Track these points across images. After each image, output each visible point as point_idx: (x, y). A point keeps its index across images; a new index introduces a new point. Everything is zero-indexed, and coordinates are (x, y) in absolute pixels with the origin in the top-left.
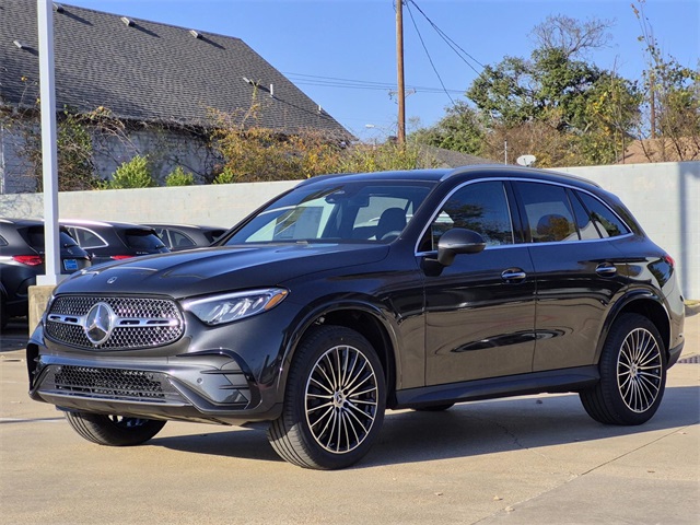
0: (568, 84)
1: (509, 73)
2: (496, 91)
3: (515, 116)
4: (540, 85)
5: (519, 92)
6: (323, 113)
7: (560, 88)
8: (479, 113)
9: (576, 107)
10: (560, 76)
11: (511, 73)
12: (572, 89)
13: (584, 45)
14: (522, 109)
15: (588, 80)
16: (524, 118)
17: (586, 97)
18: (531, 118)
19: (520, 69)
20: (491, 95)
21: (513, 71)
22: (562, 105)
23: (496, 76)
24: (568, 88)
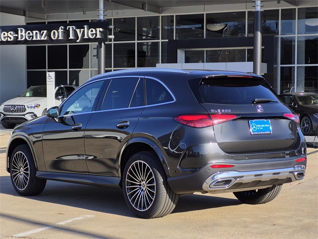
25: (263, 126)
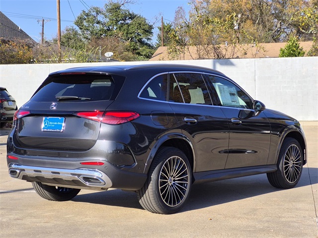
0: (120, 20)
1: (93, 13)
2: (88, 21)
3: (96, 33)
4: (108, 20)
5: (98, 22)
6: (21, 30)
7: (117, 21)
8: (79, 32)
9: (124, 30)
10: (117, 16)
11: (94, 14)
12: (122, 22)
13: (127, 2)
14: (100, 31)
15: (130, 18)
16: (101, 35)
17: (129, 26)
18: (104, 34)
19: (98, 12)
20: (85, 23)
21: (95, 13)
22: (118, 29)
23: (87, 15)
24: (121, 21)
25: (56, 123)
